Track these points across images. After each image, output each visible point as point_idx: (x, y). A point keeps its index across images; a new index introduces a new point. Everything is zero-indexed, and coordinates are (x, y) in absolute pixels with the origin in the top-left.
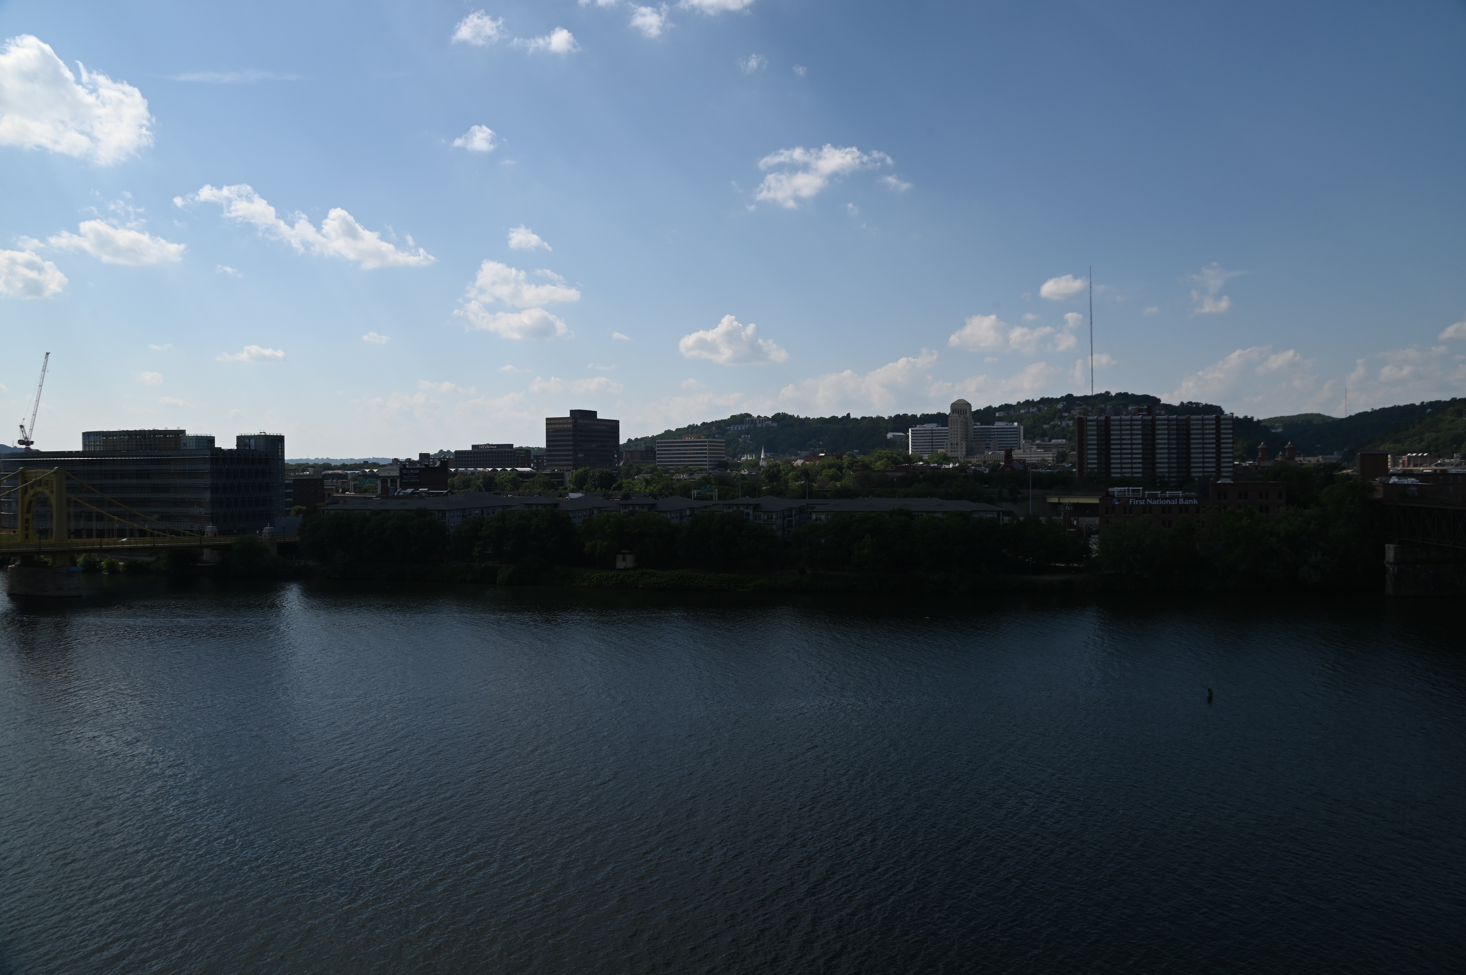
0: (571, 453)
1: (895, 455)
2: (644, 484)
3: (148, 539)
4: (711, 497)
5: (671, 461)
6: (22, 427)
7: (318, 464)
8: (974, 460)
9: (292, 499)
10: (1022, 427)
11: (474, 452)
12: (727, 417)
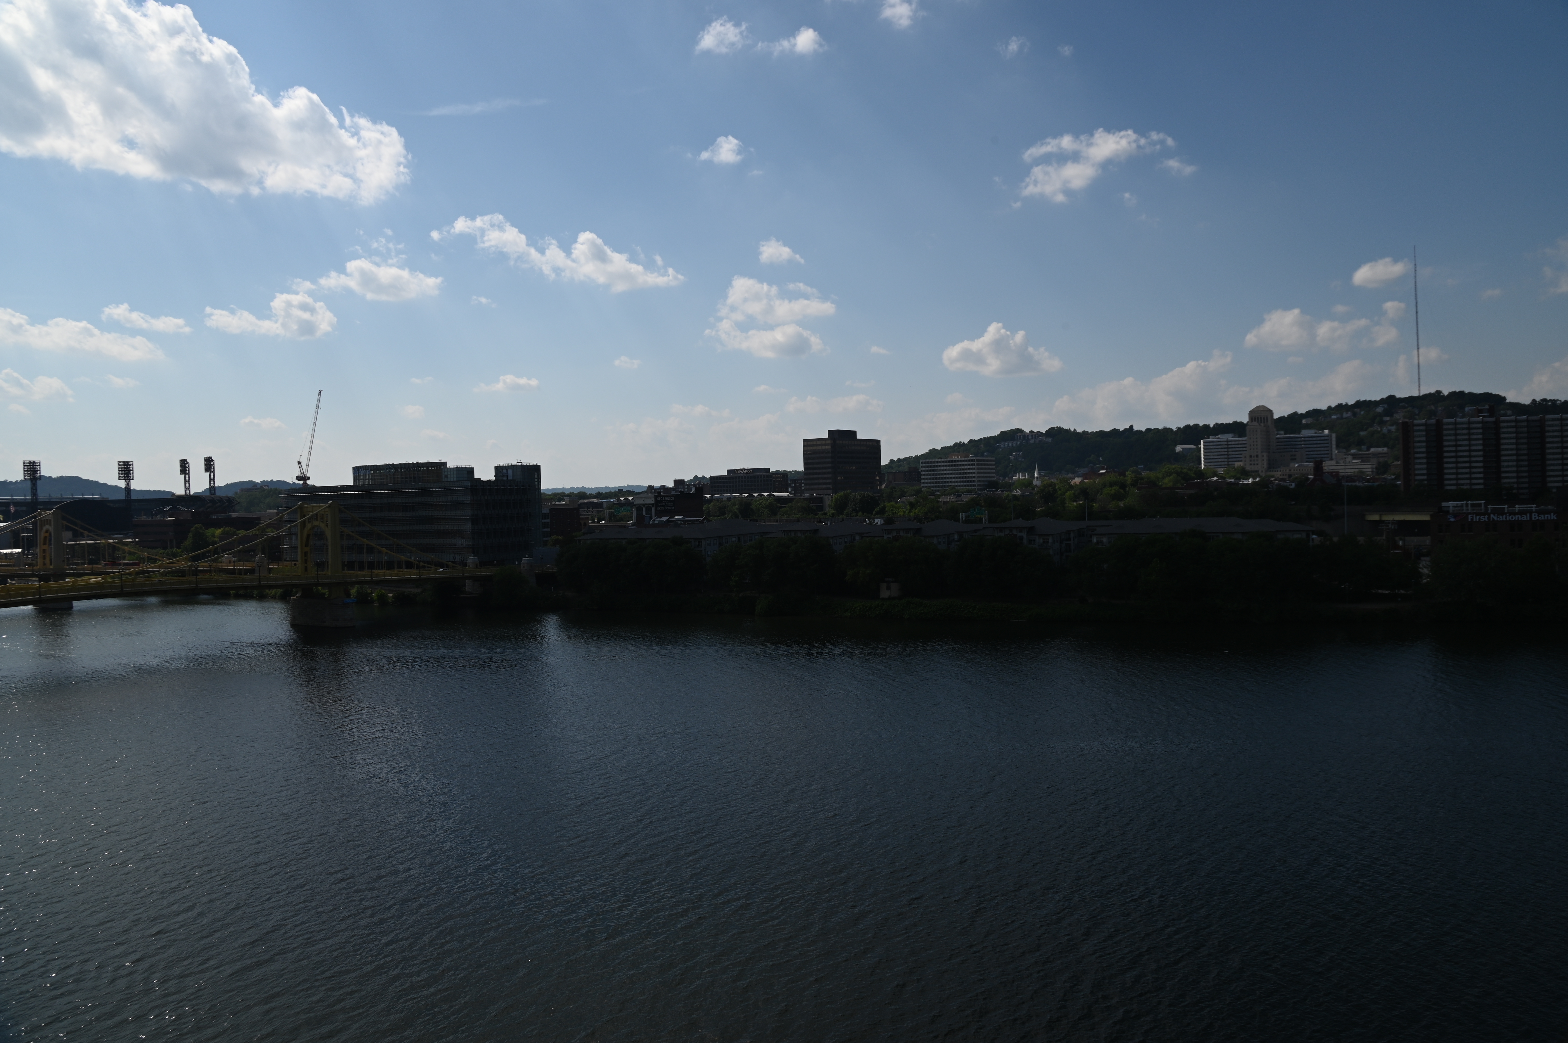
0: (830, 476)
1: (1185, 471)
2: (908, 507)
3: (414, 571)
4: (981, 520)
5: (937, 482)
6: (299, 463)
7: (573, 493)
8: (1278, 474)
9: (549, 530)
10: (1334, 435)
11: (730, 478)
12: (996, 432)
